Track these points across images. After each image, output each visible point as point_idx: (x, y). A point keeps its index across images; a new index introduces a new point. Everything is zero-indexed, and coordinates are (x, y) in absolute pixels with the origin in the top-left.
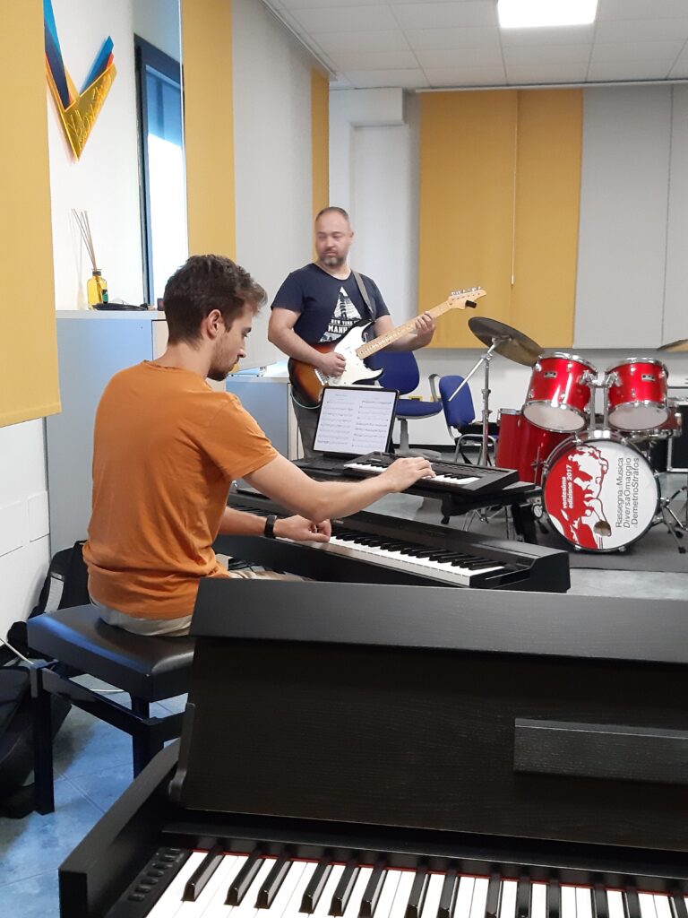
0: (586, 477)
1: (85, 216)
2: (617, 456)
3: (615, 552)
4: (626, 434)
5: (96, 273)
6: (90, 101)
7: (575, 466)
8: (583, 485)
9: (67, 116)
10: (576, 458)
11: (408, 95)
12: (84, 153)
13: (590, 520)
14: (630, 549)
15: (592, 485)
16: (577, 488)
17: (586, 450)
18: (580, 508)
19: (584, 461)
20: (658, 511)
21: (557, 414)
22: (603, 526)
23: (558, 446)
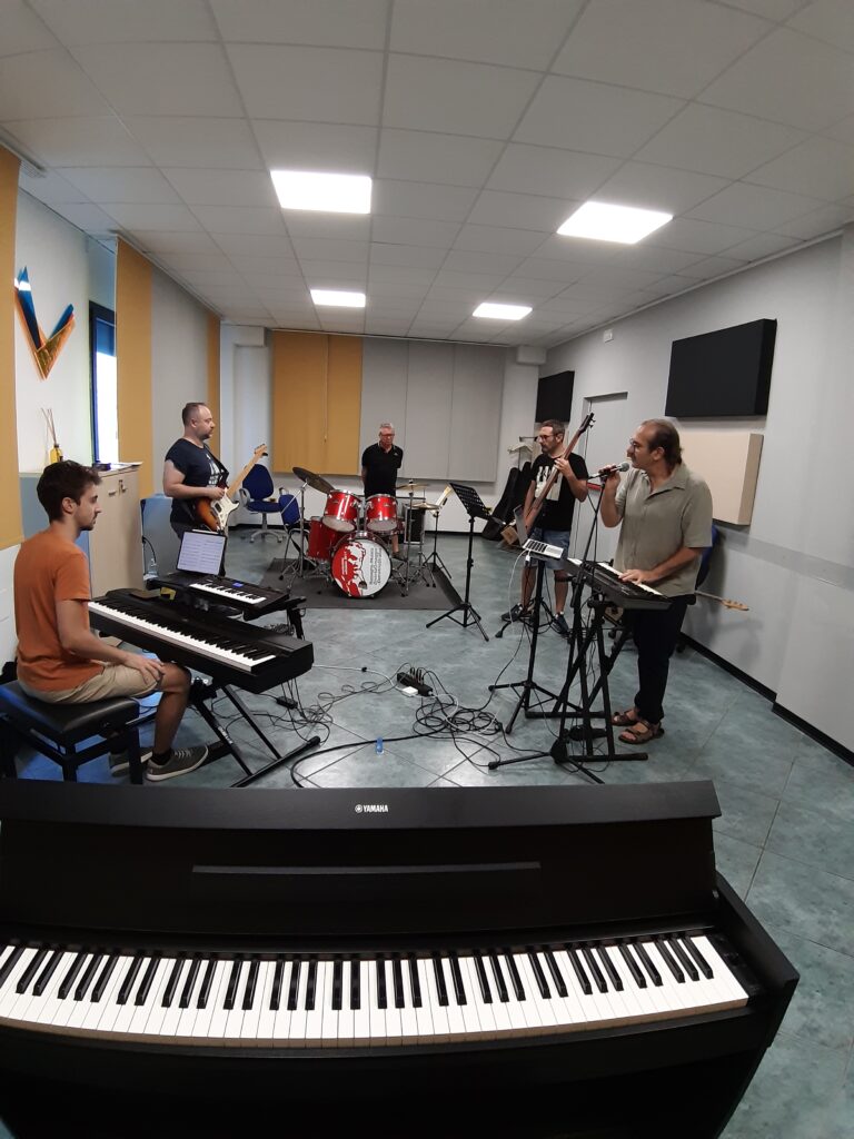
0: (354, 558)
1: (50, 411)
2: (368, 546)
3: (369, 597)
4: (377, 533)
5: (56, 446)
6: (53, 346)
7: (349, 552)
8: (353, 562)
9: (39, 354)
10: (349, 548)
11: (267, 331)
12: (49, 375)
13: (356, 581)
14: (377, 595)
15: (358, 563)
16: (349, 563)
17: (355, 544)
18: (351, 575)
19: (353, 549)
20: (391, 575)
21: (339, 523)
22: (363, 584)
23: (342, 539)
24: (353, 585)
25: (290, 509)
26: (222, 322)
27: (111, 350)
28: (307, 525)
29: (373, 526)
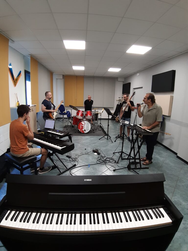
0: (83, 125)
1: (17, 94)
2: (86, 122)
3: (86, 133)
4: (88, 119)
5: (18, 101)
6: (17, 80)
8: (83, 126)
9: (14, 82)
10: (82, 122)
11: (63, 75)
12: (16, 86)
13: (83, 130)
14: (88, 133)
15: (84, 126)
16: (82, 126)
17: (83, 121)
18: (82, 128)
19: (83, 123)
20: (91, 128)
21: (79, 117)
22: (85, 130)
23: (80, 120)
24: (83, 131)
25: (69, 114)
26: (53, 74)
27: (29, 80)
28: (72, 118)
29: (87, 118)
